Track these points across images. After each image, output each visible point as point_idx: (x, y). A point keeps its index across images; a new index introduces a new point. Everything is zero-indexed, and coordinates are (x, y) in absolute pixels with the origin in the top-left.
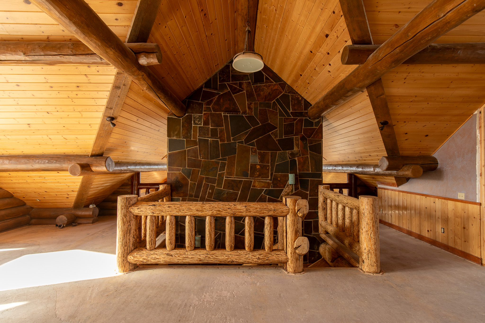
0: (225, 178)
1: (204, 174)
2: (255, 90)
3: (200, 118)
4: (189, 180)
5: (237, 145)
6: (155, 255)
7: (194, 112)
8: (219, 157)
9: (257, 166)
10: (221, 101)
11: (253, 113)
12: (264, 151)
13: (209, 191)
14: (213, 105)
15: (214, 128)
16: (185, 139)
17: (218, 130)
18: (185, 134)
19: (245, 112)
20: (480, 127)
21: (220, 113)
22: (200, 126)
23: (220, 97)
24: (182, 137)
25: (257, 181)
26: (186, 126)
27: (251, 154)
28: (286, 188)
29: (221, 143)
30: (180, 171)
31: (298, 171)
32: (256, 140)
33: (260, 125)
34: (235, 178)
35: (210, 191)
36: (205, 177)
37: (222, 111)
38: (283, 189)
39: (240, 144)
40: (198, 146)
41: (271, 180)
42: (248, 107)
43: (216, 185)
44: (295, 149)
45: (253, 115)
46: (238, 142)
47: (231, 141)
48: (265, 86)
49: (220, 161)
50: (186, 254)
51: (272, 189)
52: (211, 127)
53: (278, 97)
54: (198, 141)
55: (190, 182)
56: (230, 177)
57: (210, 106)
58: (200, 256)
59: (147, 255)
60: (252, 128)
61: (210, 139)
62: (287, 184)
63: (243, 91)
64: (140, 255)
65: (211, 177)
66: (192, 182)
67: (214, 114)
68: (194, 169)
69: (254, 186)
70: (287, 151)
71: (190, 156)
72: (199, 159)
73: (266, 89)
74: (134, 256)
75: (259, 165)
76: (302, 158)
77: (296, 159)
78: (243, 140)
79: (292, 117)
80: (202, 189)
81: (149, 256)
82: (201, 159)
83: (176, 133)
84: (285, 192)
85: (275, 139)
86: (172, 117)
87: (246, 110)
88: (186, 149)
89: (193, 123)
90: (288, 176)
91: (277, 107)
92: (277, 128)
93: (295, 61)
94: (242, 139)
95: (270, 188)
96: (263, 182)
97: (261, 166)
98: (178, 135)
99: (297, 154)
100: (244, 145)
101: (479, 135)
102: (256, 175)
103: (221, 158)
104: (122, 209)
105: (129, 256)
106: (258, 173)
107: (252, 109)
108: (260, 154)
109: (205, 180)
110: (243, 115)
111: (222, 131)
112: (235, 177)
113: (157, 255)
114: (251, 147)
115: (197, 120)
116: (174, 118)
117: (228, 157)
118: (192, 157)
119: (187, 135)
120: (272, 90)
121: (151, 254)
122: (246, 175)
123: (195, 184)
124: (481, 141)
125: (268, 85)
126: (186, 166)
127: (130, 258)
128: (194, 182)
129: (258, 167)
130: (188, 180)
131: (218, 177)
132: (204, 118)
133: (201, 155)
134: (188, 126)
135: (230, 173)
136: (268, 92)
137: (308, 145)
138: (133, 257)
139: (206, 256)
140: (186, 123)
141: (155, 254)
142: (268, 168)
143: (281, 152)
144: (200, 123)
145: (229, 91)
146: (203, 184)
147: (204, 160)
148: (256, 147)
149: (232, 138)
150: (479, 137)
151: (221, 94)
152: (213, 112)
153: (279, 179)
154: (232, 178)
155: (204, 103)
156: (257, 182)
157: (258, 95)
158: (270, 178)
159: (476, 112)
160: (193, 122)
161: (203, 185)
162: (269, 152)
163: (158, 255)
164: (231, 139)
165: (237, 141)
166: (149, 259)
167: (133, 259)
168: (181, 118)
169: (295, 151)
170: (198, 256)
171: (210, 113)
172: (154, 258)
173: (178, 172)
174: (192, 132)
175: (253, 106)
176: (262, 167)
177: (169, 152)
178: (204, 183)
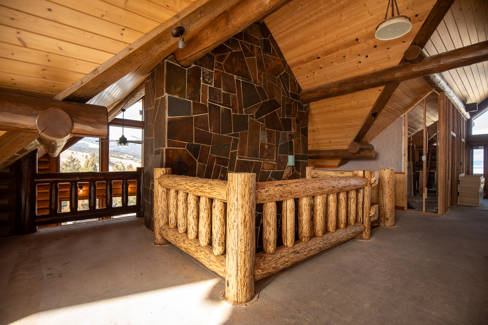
0: (237, 158)
1: (216, 152)
2: (264, 59)
3: (211, 74)
4: (197, 161)
5: (249, 119)
6: (284, 258)
7: (204, 65)
8: (231, 132)
9: (266, 145)
10: (234, 60)
11: (263, 84)
12: (271, 130)
13: (220, 176)
14: (225, 62)
15: (226, 92)
16: (192, 101)
17: (230, 96)
18: (192, 93)
19: (255, 82)
20: (405, 125)
21: (233, 75)
22: (210, 86)
23: (233, 55)
24: (188, 97)
25: (265, 162)
26: (193, 81)
27: (261, 132)
28: (286, 169)
29: (233, 114)
30: (185, 148)
31: (294, 153)
32: (265, 116)
33: (268, 100)
34: (247, 159)
35: (222, 175)
36: (217, 156)
37: (235, 74)
38: (284, 171)
39: (251, 118)
40: (208, 114)
41: (276, 162)
42: (258, 76)
43: (228, 167)
44: (292, 131)
45: (263, 87)
46: (250, 116)
47: (243, 113)
48: (272, 58)
49: (233, 137)
50: (309, 246)
51: (277, 171)
52: (223, 91)
53: (281, 74)
54: (208, 106)
55: (198, 163)
56: (243, 158)
57: (222, 63)
58: (320, 244)
59: (275, 261)
60: (262, 102)
61: (221, 107)
62: (287, 166)
63: (253, 56)
64: (268, 264)
65: (223, 157)
66: (201, 163)
67: (226, 75)
68: (203, 144)
69: (263, 169)
70: (288, 132)
71: (197, 127)
72: (210, 132)
73: (273, 61)
74: (262, 268)
75: (267, 144)
76: (297, 139)
77: (293, 140)
78: (254, 114)
79: (291, 98)
80: (213, 174)
81: (278, 261)
82: (212, 131)
83: (179, 89)
84: (286, 174)
85: (279, 118)
86: (173, 64)
87: (257, 80)
88: (192, 116)
89: (202, 81)
90: (287, 158)
91: (280, 84)
92: (281, 107)
93: (325, 42)
94: (254, 112)
95: (275, 171)
96: (270, 164)
97: (268, 146)
98: (182, 93)
99: (294, 135)
100: (255, 120)
101: (404, 130)
102: (264, 156)
103: (233, 133)
104: (251, 195)
105: (257, 270)
106: (266, 154)
107: (262, 80)
108: (268, 131)
109: (216, 160)
110: (255, 85)
111: (234, 99)
112: (247, 157)
113: (285, 257)
114: (261, 123)
115: (207, 77)
116: (177, 66)
117: (240, 133)
118: (200, 127)
119: (195, 96)
120: (277, 65)
121: (278, 258)
122: (256, 156)
123: (204, 166)
124: (405, 133)
125: (274, 58)
126: (192, 141)
127: (258, 273)
128: (203, 164)
129: (266, 147)
130: (195, 161)
131: (230, 158)
132: (215, 77)
133: (211, 126)
134: (196, 83)
135: (242, 153)
136: (274, 66)
137: (300, 128)
138: (262, 270)
139: (324, 242)
140: (193, 77)
141: (282, 256)
142: (273, 149)
143: (283, 132)
144: (211, 82)
145: (242, 51)
146: (214, 166)
147: (215, 134)
148: (265, 124)
149: (244, 109)
150: (404, 131)
151: (233, 51)
152: (224, 71)
153: (282, 161)
154: (245, 159)
155: (215, 56)
156: (265, 164)
157: (267, 66)
158: (275, 160)
159: (402, 116)
160: (201, 78)
161: (214, 168)
162: (275, 131)
163: (287, 257)
164: (244, 111)
165: (249, 114)
166: (279, 265)
167: (261, 273)
168: (186, 69)
169: (292, 132)
170: (318, 245)
171: (221, 71)
172: (283, 263)
173: (182, 148)
174: (200, 92)
175: (262, 77)
176: (270, 147)
177: (169, 117)
178: (215, 164)
